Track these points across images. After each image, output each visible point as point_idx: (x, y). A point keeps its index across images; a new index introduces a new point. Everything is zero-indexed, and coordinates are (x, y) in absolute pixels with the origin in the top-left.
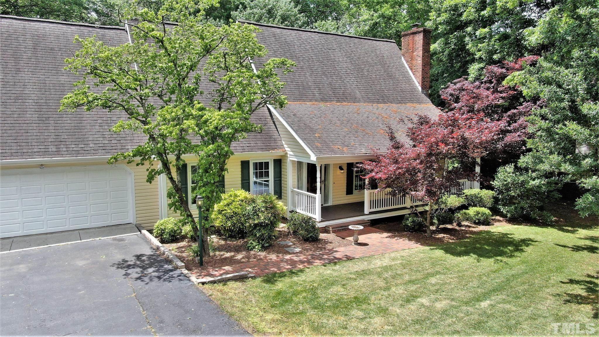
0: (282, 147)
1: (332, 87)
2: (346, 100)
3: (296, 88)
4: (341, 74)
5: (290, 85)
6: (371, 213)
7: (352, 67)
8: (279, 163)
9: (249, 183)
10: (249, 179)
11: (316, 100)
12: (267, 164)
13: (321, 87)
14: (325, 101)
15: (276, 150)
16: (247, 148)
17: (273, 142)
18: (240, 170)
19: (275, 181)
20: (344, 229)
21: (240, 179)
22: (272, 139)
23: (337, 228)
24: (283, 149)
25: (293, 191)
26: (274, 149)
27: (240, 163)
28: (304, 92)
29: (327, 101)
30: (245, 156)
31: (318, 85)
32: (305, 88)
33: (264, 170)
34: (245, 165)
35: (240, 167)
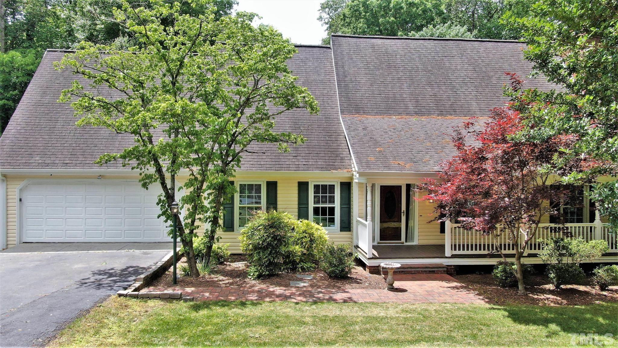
0: (348, 167)
1: (437, 99)
2: (453, 113)
3: (383, 100)
4: (455, 84)
5: (377, 98)
7: (475, 75)
8: (346, 186)
9: (308, 208)
10: (308, 204)
11: (407, 114)
12: (332, 187)
13: (420, 99)
14: (420, 115)
15: (339, 169)
16: (303, 166)
17: (340, 161)
18: (297, 192)
19: (341, 208)
21: (297, 203)
22: (337, 158)
24: (350, 170)
25: (358, 221)
26: (336, 169)
27: (297, 185)
28: (393, 105)
29: (423, 114)
30: (303, 176)
31: (417, 96)
32: (396, 100)
33: (328, 195)
34: (303, 187)
35: (297, 188)
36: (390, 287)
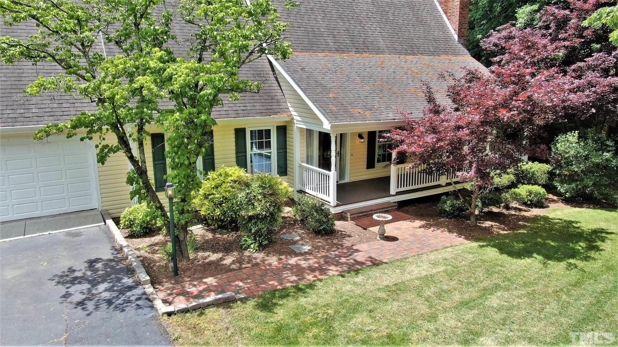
0: (286, 110)
1: (350, 34)
2: (367, 50)
3: (304, 34)
4: (361, 18)
5: (298, 31)
6: (398, 193)
7: (375, 10)
8: (283, 130)
9: (246, 156)
10: (246, 152)
11: (330, 51)
12: (268, 132)
13: (336, 34)
14: (340, 52)
15: (279, 114)
16: (242, 112)
17: (276, 104)
18: (234, 140)
19: (278, 153)
20: (365, 215)
21: (234, 152)
22: (273, 101)
23: (356, 214)
24: (289, 113)
25: (301, 166)
26: (276, 113)
27: (234, 132)
28: (314, 40)
29: (343, 52)
30: (240, 123)
31: (333, 31)
32: (316, 35)
33: (264, 140)
34: (240, 133)
35: (234, 136)
36: (382, 237)
